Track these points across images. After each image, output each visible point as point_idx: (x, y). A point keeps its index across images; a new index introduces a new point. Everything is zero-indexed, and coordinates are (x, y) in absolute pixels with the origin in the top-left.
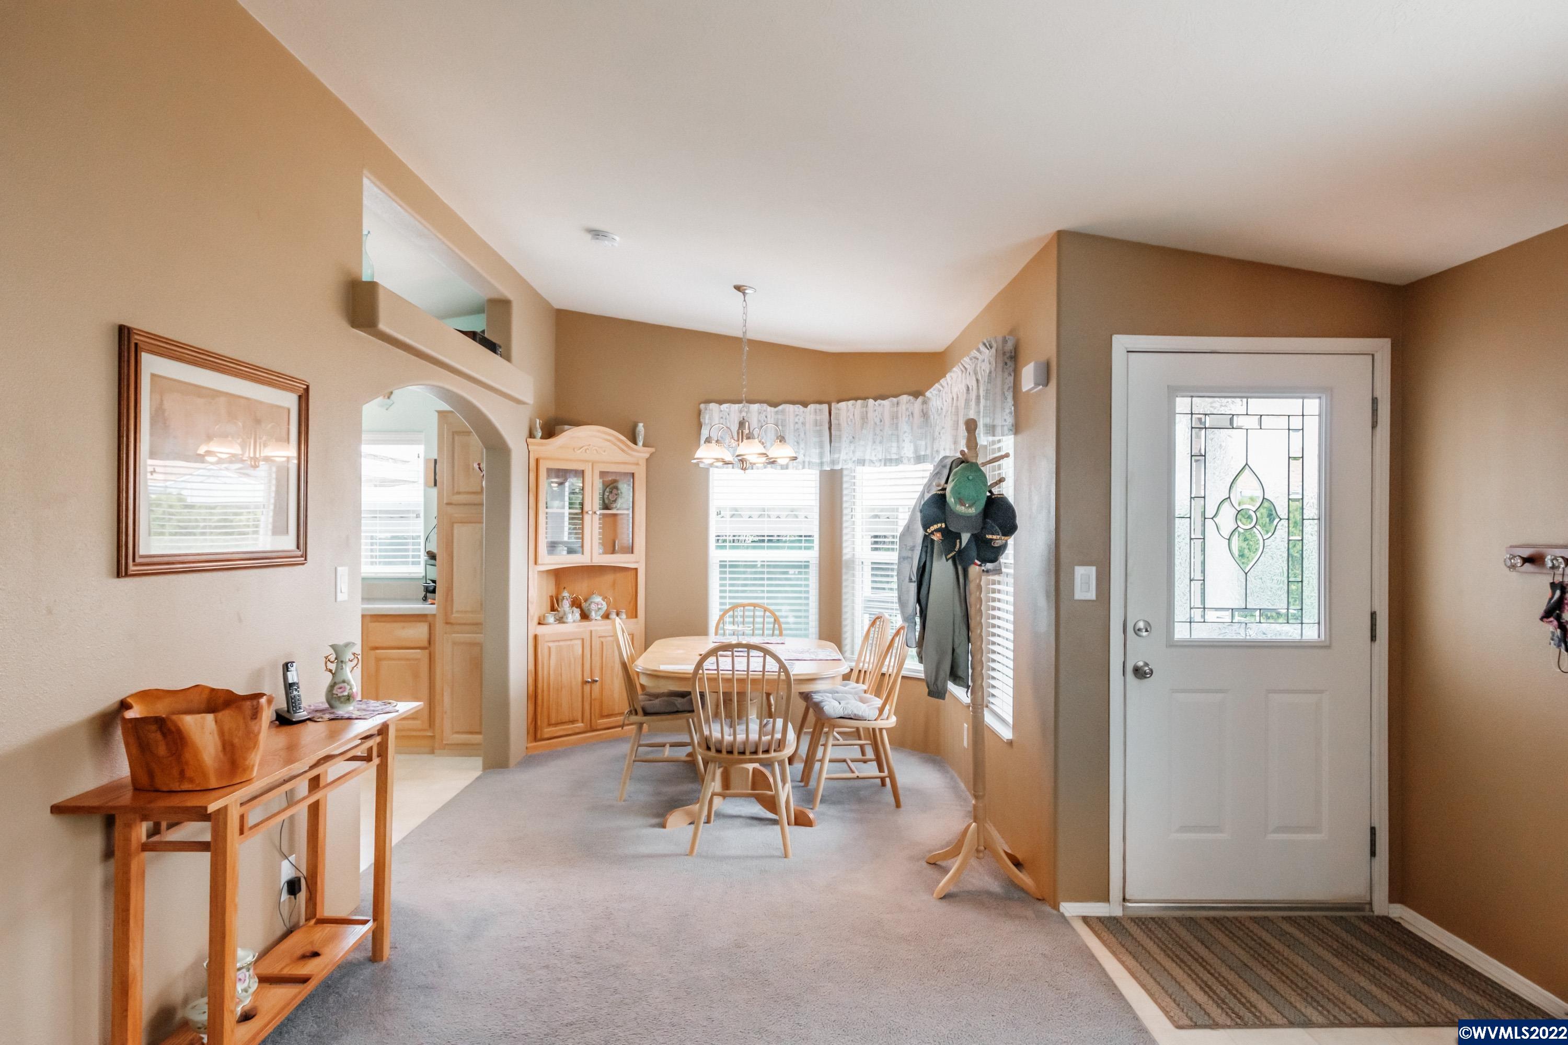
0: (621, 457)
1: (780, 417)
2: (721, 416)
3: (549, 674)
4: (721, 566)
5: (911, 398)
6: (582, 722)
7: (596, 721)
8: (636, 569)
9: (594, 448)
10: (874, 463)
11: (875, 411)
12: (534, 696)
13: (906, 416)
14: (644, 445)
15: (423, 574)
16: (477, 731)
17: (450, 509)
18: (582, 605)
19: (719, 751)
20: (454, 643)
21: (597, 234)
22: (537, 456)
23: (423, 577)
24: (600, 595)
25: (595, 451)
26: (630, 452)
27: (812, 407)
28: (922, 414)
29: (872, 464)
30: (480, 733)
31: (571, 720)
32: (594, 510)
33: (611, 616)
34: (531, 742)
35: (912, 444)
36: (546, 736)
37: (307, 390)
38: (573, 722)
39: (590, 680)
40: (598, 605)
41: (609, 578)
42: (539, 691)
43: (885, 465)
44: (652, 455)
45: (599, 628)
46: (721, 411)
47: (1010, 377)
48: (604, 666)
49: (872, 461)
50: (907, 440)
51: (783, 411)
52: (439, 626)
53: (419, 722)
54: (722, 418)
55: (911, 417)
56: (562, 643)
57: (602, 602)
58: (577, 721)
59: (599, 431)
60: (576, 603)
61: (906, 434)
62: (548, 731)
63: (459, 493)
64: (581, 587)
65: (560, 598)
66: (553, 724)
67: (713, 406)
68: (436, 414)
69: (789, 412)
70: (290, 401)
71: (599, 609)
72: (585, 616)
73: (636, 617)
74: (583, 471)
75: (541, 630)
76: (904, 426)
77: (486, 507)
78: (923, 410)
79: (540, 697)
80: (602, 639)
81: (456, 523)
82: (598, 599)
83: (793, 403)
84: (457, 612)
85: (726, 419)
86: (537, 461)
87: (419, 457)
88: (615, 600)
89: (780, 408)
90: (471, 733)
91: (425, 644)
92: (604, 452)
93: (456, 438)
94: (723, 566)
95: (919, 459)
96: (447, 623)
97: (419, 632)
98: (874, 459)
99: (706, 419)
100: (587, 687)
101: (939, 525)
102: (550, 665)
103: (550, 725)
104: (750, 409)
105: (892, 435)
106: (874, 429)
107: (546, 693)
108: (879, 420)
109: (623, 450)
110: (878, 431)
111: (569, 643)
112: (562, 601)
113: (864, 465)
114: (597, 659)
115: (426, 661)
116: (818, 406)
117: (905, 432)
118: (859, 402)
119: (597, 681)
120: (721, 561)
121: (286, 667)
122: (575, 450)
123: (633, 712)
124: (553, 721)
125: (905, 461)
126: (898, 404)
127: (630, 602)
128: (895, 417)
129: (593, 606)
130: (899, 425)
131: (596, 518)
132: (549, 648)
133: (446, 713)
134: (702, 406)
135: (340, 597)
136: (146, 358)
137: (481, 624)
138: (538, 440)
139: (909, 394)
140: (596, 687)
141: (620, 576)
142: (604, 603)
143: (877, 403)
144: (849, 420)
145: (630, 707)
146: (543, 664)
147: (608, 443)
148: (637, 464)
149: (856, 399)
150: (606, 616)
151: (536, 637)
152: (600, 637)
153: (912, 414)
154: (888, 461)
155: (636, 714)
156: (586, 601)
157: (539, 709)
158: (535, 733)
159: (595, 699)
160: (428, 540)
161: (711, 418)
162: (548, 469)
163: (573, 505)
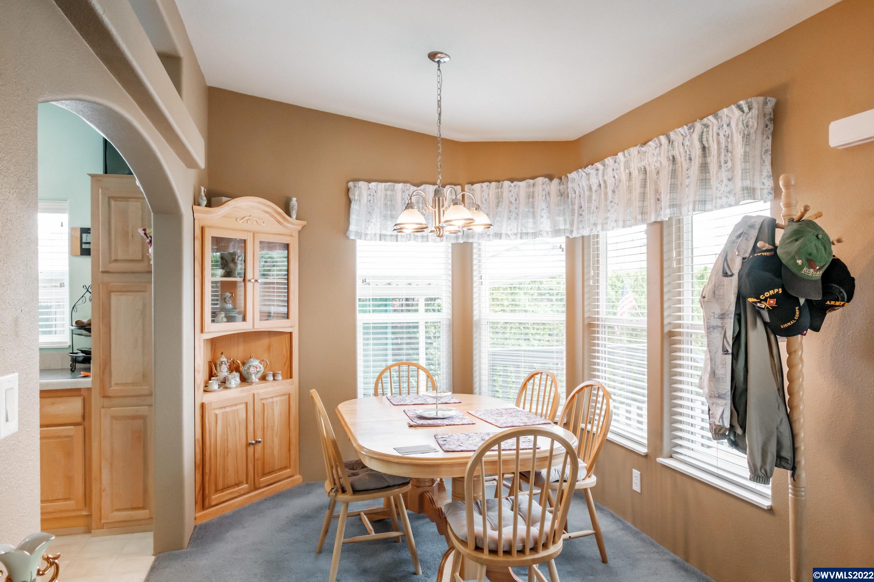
0: (278, 229)
2: (369, 193)
3: (216, 441)
4: (365, 328)
5: (547, 179)
6: (247, 483)
7: (259, 480)
8: (291, 333)
9: (255, 219)
10: (509, 236)
11: (511, 191)
12: (202, 465)
13: (543, 196)
14: (297, 218)
15: (70, 343)
16: (141, 506)
17: (107, 278)
18: (241, 369)
20: (114, 418)
22: (201, 225)
23: (70, 346)
24: (257, 359)
25: (255, 222)
26: (286, 224)
28: (559, 193)
29: (508, 238)
30: (143, 508)
31: (237, 483)
32: (256, 278)
33: (267, 378)
34: (199, 512)
35: (549, 220)
36: (214, 503)
38: (237, 485)
39: (254, 442)
40: (256, 367)
41: (265, 341)
42: (207, 459)
43: (521, 238)
44: (304, 227)
45: (261, 391)
46: (369, 189)
47: (768, 140)
48: (265, 426)
49: (507, 235)
50: (545, 216)
52: (96, 400)
53: (73, 502)
54: (370, 195)
55: (547, 196)
56: (228, 409)
57: (260, 365)
58: (242, 482)
59: (259, 203)
60: (234, 368)
61: (544, 211)
62: (215, 497)
63: (116, 261)
64: (238, 352)
65: (218, 362)
66: (220, 490)
67: (361, 184)
68: (89, 178)
69: (429, 192)
71: (258, 372)
72: (244, 379)
73: (291, 377)
74: (245, 240)
75: (207, 398)
76: (541, 204)
77: (154, 274)
78: (560, 190)
79: (207, 465)
80: (263, 401)
81: (113, 292)
82: (255, 363)
84: (116, 384)
85: (374, 196)
86: (202, 229)
87: (62, 226)
88: (270, 362)
90: (133, 509)
91: (79, 419)
92: (264, 223)
93: (113, 203)
94: (366, 327)
95: (557, 232)
96: (104, 397)
97: (72, 407)
98: (509, 233)
99: (355, 195)
100: (251, 449)
101: (776, 290)
102: (217, 432)
103: (217, 491)
104: (395, 187)
105: (528, 212)
106: (509, 207)
107: (213, 460)
108: (514, 199)
109: (279, 222)
110: (513, 208)
111: (234, 408)
112: (220, 366)
113: (500, 239)
114: (259, 421)
115: (79, 438)
117: (543, 209)
118: (494, 184)
119: (260, 442)
120: (364, 324)
122: (238, 220)
123: (340, 491)
124: (220, 487)
125: (545, 234)
126: (534, 185)
127: (285, 364)
128: (531, 196)
129: (252, 370)
130: (536, 203)
131: (257, 285)
132: (216, 415)
133: (104, 490)
134: (351, 184)
138: (203, 208)
139: (546, 176)
140: (259, 447)
141: (275, 340)
142: (261, 366)
143: (513, 185)
144: (484, 199)
145: (335, 484)
146: (210, 432)
147: (267, 215)
148: (292, 236)
149: (490, 181)
150: (263, 378)
151: (203, 405)
152: (261, 399)
153: (549, 193)
154: (523, 235)
155: (344, 491)
156: (244, 364)
157: (207, 478)
158: (202, 501)
159: (258, 459)
160: (75, 309)
161: (360, 195)
162: (213, 238)
163: (229, 274)
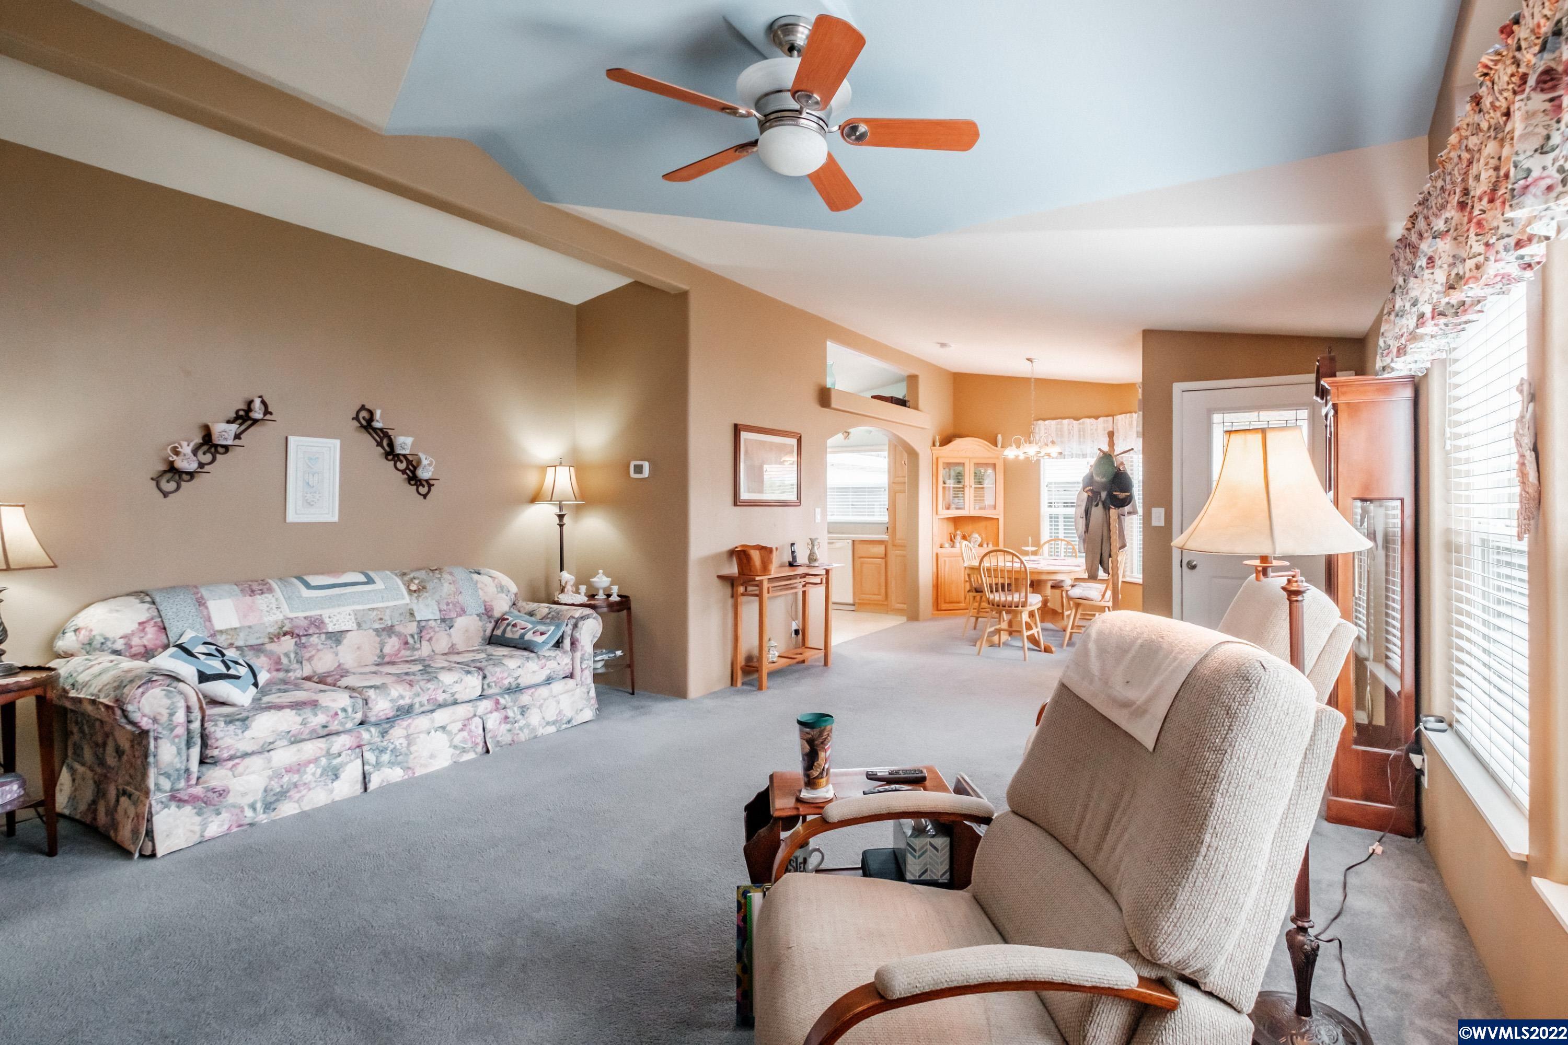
0: (987, 454)
1: (1081, 426)
2: (1045, 428)
3: (945, 575)
6: (964, 603)
8: (998, 519)
9: (971, 450)
12: (937, 586)
14: (1002, 447)
18: (967, 538)
19: (993, 605)
20: (896, 556)
21: (943, 345)
22: (937, 456)
23: (885, 521)
24: (977, 532)
25: (971, 452)
26: (992, 451)
27: (1101, 419)
30: (904, 604)
32: (971, 485)
33: (982, 545)
34: (933, 610)
36: (943, 608)
37: (801, 437)
38: (959, 602)
40: (976, 538)
41: (983, 523)
46: (1045, 425)
51: (1083, 423)
52: (890, 547)
53: (882, 597)
56: (952, 558)
57: (978, 536)
58: (961, 602)
59: (973, 440)
60: (963, 537)
62: (944, 606)
64: (967, 528)
65: (955, 533)
66: (947, 603)
67: (1040, 422)
69: (1087, 423)
70: (794, 442)
71: (976, 540)
73: (998, 546)
74: (964, 464)
75: (941, 551)
79: (940, 587)
81: (897, 492)
82: (976, 534)
83: (1089, 417)
84: (898, 539)
85: (1048, 429)
86: (937, 459)
88: (985, 536)
89: (1081, 421)
91: (883, 556)
92: (977, 452)
94: (1051, 517)
96: (894, 545)
97: (880, 550)
99: (1035, 430)
102: (945, 570)
103: (945, 602)
104: (1063, 422)
107: (943, 585)
109: (988, 451)
112: (956, 535)
115: (883, 565)
116: (1105, 418)
120: (1050, 515)
121: (792, 545)
122: (960, 452)
124: (947, 601)
127: (994, 537)
129: (973, 539)
131: (972, 490)
132: (946, 561)
133: (893, 592)
134: (1033, 423)
135: (817, 521)
136: (742, 433)
137: (905, 546)
138: (937, 448)
141: (989, 523)
142: (980, 538)
146: (941, 569)
147: (979, 447)
148: (997, 458)
149: (1126, 413)
151: (937, 554)
156: (970, 536)
157: (939, 594)
158: (937, 606)
161: (1039, 429)
162: (944, 463)
163: (959, 482)
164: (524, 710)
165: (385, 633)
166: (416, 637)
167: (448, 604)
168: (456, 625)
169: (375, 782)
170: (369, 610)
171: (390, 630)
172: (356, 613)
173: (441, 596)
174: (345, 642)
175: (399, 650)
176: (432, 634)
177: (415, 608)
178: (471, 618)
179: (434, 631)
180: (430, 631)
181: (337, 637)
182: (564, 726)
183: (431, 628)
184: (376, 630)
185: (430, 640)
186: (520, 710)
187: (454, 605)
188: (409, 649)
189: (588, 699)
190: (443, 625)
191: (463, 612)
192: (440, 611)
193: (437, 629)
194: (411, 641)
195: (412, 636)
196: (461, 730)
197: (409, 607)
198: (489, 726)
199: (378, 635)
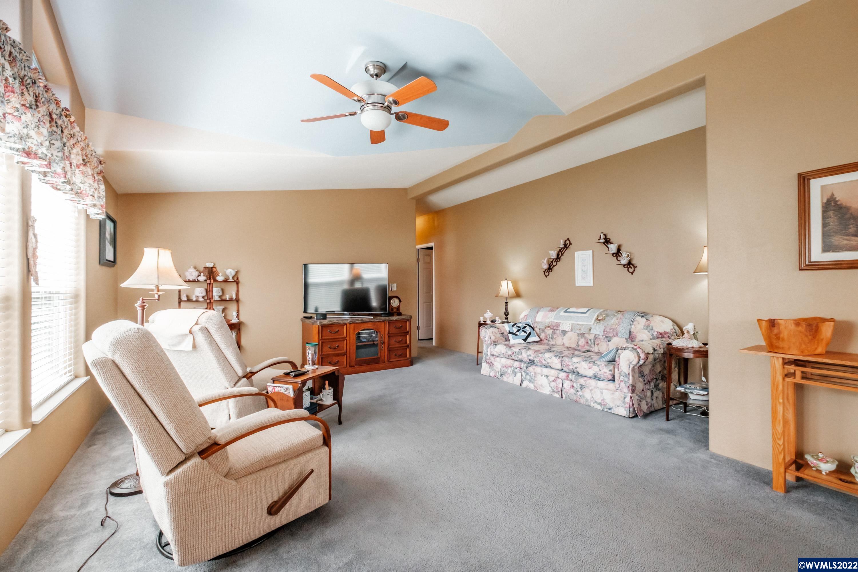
164: (582, 387)
165: (581, 336)
166: (592, 341)
167: (610, 329)
168: (612, 341)
169: (524, 385)
170: (577, 324)
171: (582, 335)
172: (572, 324)
173: (608, 324)
174: (566, 335)
175: (584, 345)
176: (599, 342)
177: (593, 327)
178: (621, 339)
179: (601, 341)
180: (598, 340)
181: (564, 333)
182: (606, 410)
183: (600, 339)
184: (578, 334)
185: (598, 344)
186: (580, 386)
187: (614, 331)
188: (588, 346)
189: (624, 402)
190: (606, 339)
191: (617, 335)
192: (604, 331)
193: (602, 340)
194: (589, 342)
195: (590, 340)
196: (553, 381)
197: (591, 326)
198: (565, 385)
199: (578, 336)
